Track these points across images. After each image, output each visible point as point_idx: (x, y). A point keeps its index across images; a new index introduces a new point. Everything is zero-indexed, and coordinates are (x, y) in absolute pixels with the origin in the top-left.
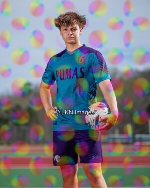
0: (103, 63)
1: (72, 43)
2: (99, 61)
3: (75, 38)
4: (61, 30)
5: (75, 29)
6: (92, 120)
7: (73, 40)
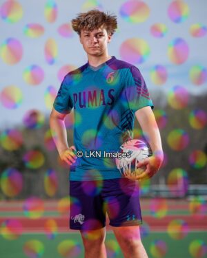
0: (140, 83)
1: (96, 55)
2: (135, 80)
3: (101, 47)
4: (80, 37)
5: (101, 35)
6: (126, 165)
7: (97, 51)
